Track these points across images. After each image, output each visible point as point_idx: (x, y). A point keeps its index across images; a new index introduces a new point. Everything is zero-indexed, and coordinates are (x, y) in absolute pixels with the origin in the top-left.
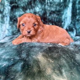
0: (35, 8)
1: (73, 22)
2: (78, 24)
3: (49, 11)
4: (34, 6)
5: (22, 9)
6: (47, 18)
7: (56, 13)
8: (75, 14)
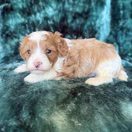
0: (46, 9)
1: (113, 32)
2: (122, 35)
3: (72, 13)
4: (44, 5)
5: (20, 13)
6: (69, 26)
7: (84, 15)
8: (117, 18)
